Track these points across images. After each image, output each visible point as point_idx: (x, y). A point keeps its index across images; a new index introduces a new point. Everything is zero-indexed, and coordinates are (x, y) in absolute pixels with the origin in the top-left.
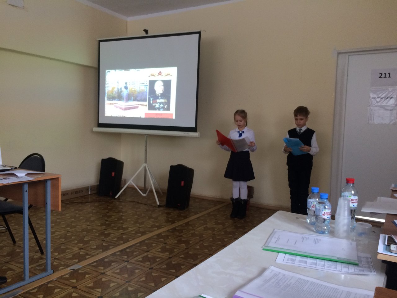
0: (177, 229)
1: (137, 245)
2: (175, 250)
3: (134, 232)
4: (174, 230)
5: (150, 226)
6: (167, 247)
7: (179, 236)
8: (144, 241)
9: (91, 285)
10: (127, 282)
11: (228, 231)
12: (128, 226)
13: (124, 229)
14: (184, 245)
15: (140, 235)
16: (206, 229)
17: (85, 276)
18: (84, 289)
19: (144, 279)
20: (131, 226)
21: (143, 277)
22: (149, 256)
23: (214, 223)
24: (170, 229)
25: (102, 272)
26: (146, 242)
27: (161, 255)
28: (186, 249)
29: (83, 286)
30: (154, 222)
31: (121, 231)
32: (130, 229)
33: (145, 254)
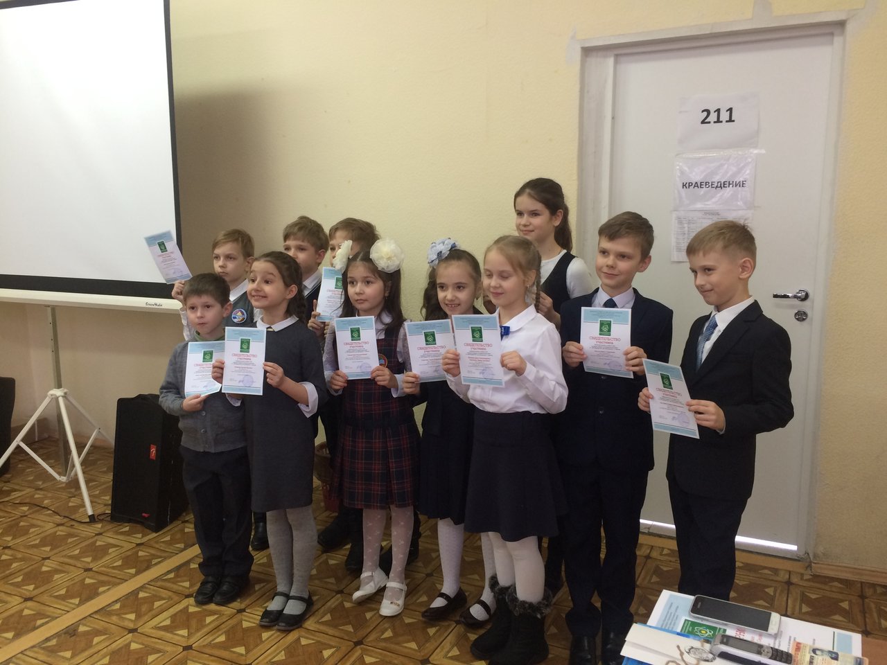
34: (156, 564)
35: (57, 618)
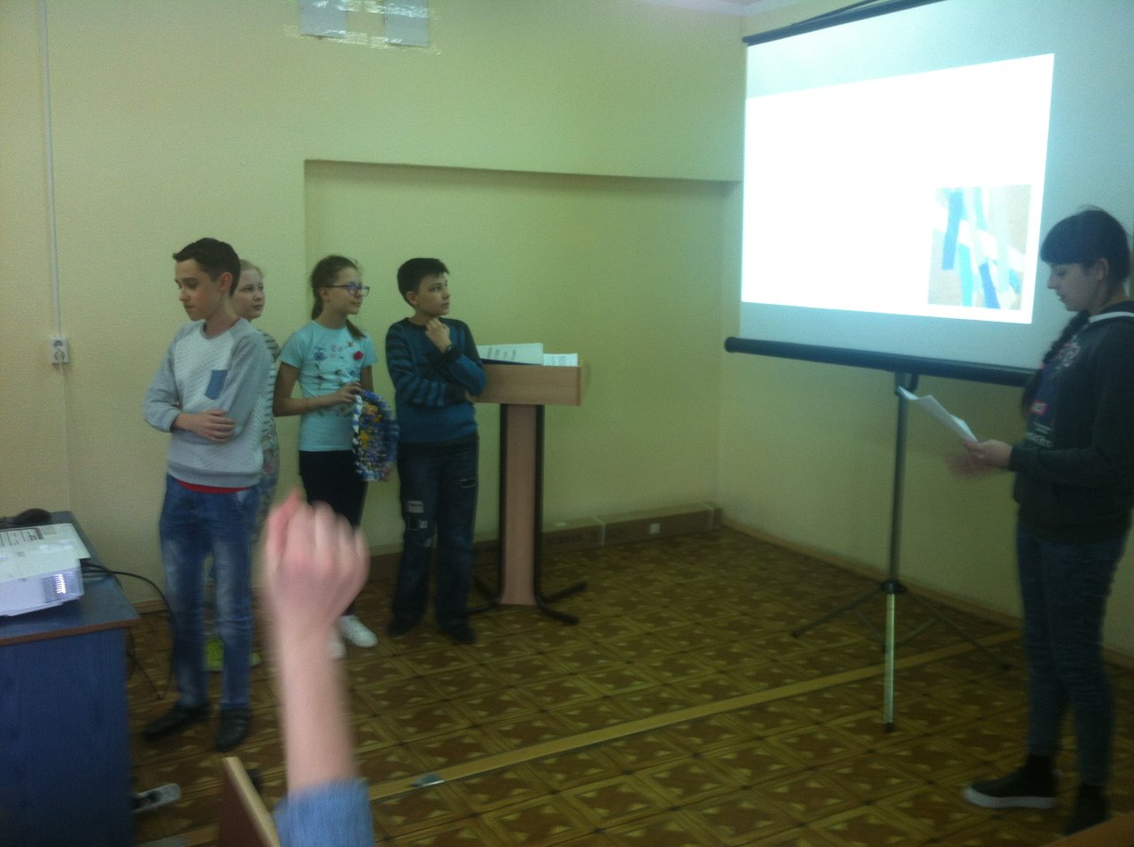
34: (841, 672)
35: (748, 694)
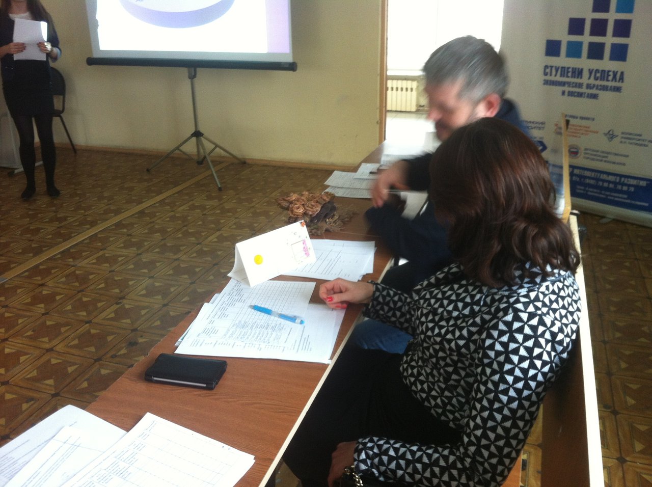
0: (146, 212)
1: (86, 242)
2: (146, 243)
3: (77, 223)
4: (142, 213)
5: (102, 212)
6: (134, 240)
7: (151, 223)
8: (96, 235)
9: (29, 300)
10: (79, 292)
11: (227, 208)
12: (67, 215)
13: (60, 220)
14: (159, 234)
15: (88, 226)
16: (193, 208)
17: (16, 291)
18: (19, 307)
19: (102, 285)
20: (71, 215)
21: (102, 283)
22: (107, 255)
23: (206, 198)
24: (136, 213)
25: (40, 282)
26: (99, 236)
27: (125, 252)
28: (162, 240)
29: (18, 303)
30: (108, 204)
31: (57, 224)
32: (71, 220)
33: (101, 253)
